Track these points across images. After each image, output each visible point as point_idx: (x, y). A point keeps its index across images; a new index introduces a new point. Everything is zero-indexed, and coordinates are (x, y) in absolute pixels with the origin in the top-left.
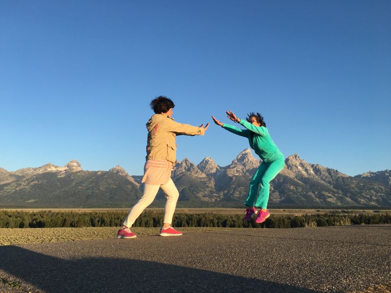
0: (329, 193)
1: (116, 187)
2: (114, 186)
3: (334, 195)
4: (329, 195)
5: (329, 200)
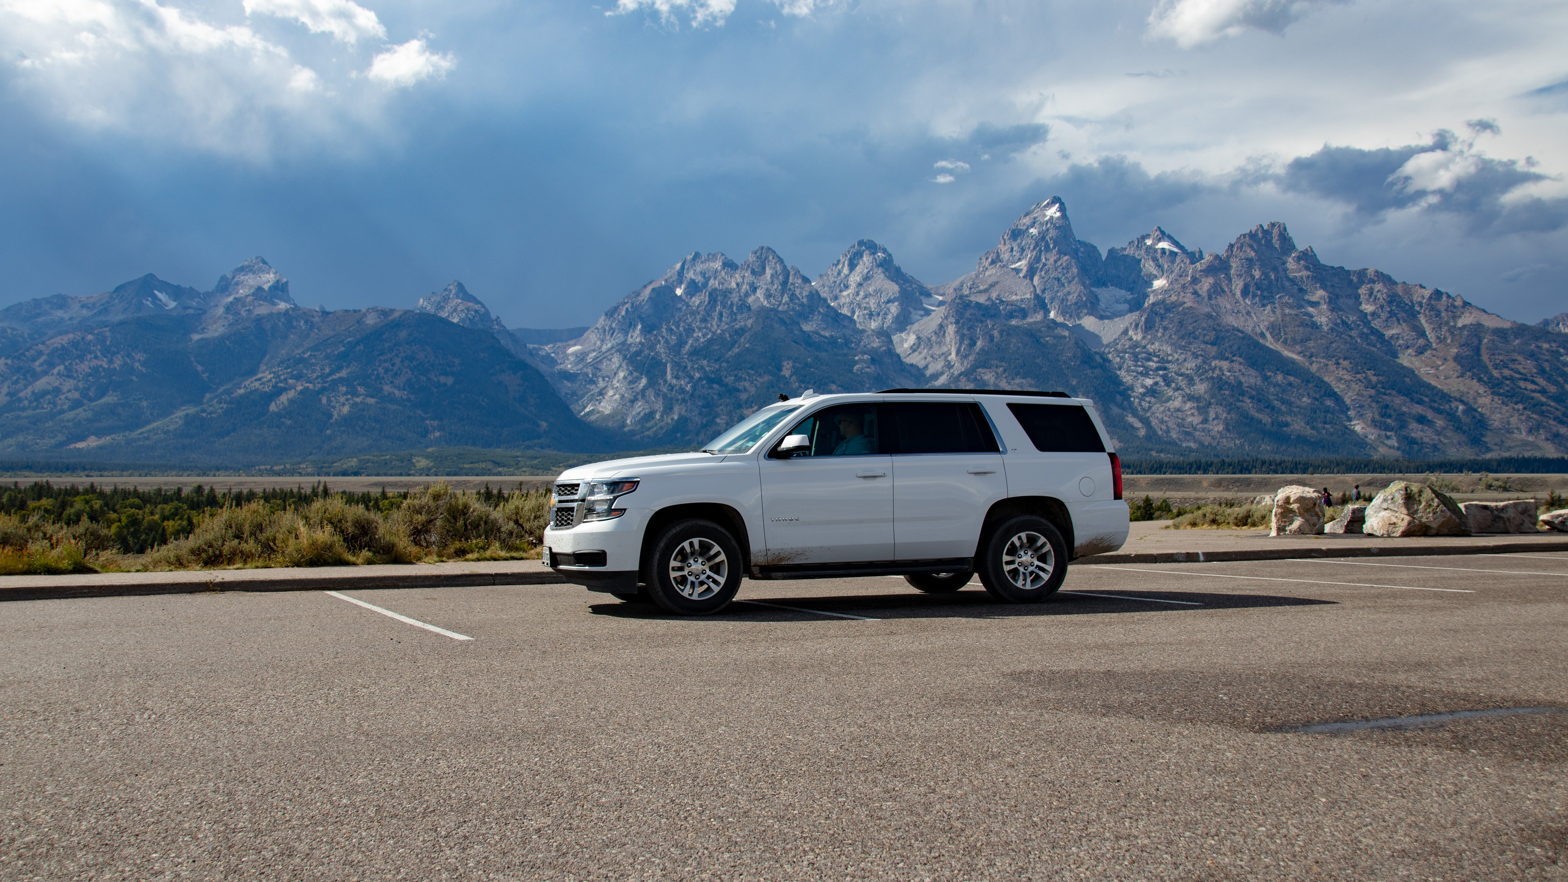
0: (1420, 402)
1: (450, 381)
2: (442, 379)
3: (1439, 411)
4: (1418, 409)
5: (1416, 431)
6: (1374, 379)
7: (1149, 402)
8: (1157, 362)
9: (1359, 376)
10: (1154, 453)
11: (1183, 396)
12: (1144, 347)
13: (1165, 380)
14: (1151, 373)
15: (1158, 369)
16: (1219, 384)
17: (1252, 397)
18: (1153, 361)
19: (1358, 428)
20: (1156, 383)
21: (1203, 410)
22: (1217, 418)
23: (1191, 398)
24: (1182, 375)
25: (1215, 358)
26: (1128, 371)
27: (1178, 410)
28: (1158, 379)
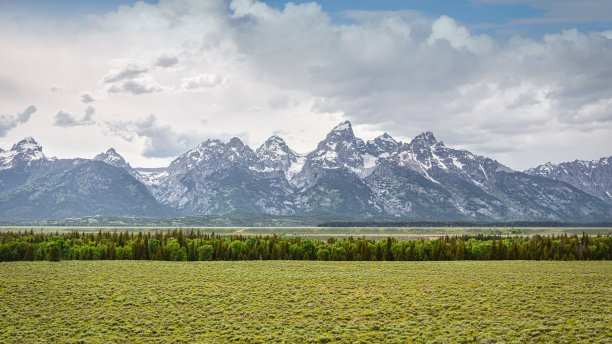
1: (107, 188)
2: (104, 187)
3: (490, 204)
6: (466, 191)
7: (383, 200)
8: (386, 184)
10: (385, 219)
11: (396, 197)
12: (381, 178)
13: (389, 191)
14: (384, 188)
16: (409, 193)
17: (421, 198)
19: (461, 210)
21: (403, 203)
22: (408, 206)
24: (395, 189)
25: (407, 183)
26: (375, 187)
27: (394, 203)
28: (386, 190)
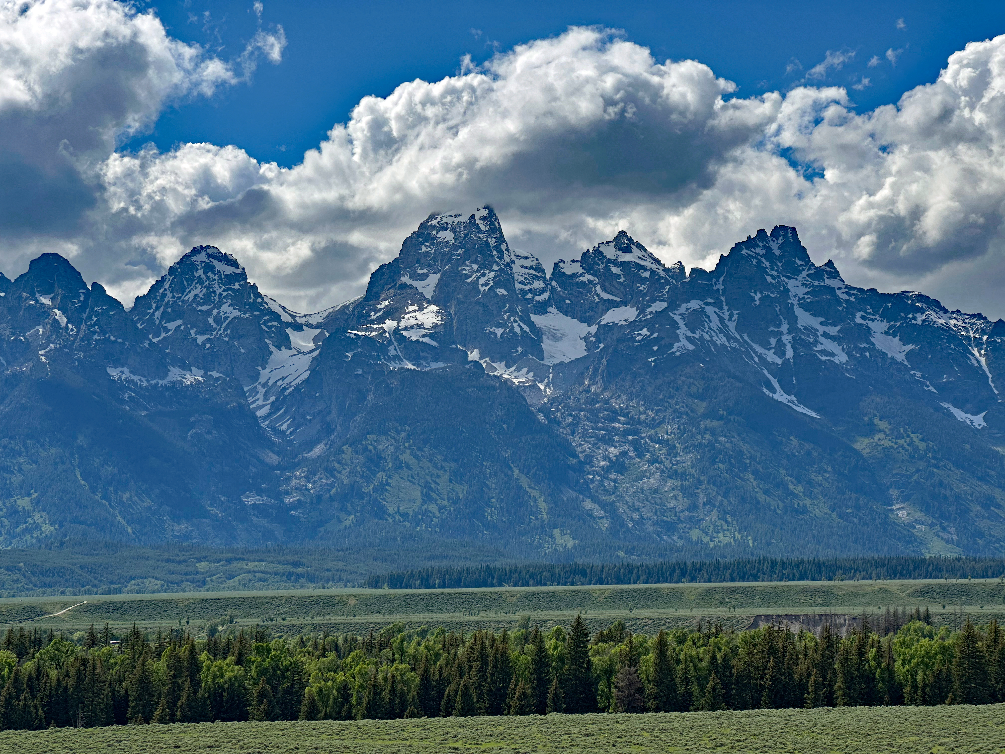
4: (982, 488)
6: (922, 446)
7: (615, 481)
8: (624, 424)
9: (901, 442)
10: (622, 554)
11: (662, 472)
12: (607, 402)
13: (635, 449)
14: (617, 438)
15: (626, 433)
16: (711, 454)
17: (755, 473)
18: (620, 423)
19: (902, 514)
20: (624, 454)
21: (689, 491)
22: (709, 502)
23: (673, 474)
24: (660, 442)
25: (705, 416)
26: (584, 435)
27: (656, 491)
28: (627, 447)
